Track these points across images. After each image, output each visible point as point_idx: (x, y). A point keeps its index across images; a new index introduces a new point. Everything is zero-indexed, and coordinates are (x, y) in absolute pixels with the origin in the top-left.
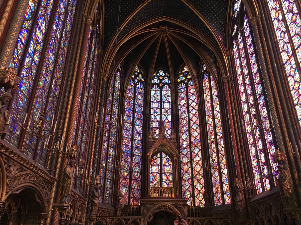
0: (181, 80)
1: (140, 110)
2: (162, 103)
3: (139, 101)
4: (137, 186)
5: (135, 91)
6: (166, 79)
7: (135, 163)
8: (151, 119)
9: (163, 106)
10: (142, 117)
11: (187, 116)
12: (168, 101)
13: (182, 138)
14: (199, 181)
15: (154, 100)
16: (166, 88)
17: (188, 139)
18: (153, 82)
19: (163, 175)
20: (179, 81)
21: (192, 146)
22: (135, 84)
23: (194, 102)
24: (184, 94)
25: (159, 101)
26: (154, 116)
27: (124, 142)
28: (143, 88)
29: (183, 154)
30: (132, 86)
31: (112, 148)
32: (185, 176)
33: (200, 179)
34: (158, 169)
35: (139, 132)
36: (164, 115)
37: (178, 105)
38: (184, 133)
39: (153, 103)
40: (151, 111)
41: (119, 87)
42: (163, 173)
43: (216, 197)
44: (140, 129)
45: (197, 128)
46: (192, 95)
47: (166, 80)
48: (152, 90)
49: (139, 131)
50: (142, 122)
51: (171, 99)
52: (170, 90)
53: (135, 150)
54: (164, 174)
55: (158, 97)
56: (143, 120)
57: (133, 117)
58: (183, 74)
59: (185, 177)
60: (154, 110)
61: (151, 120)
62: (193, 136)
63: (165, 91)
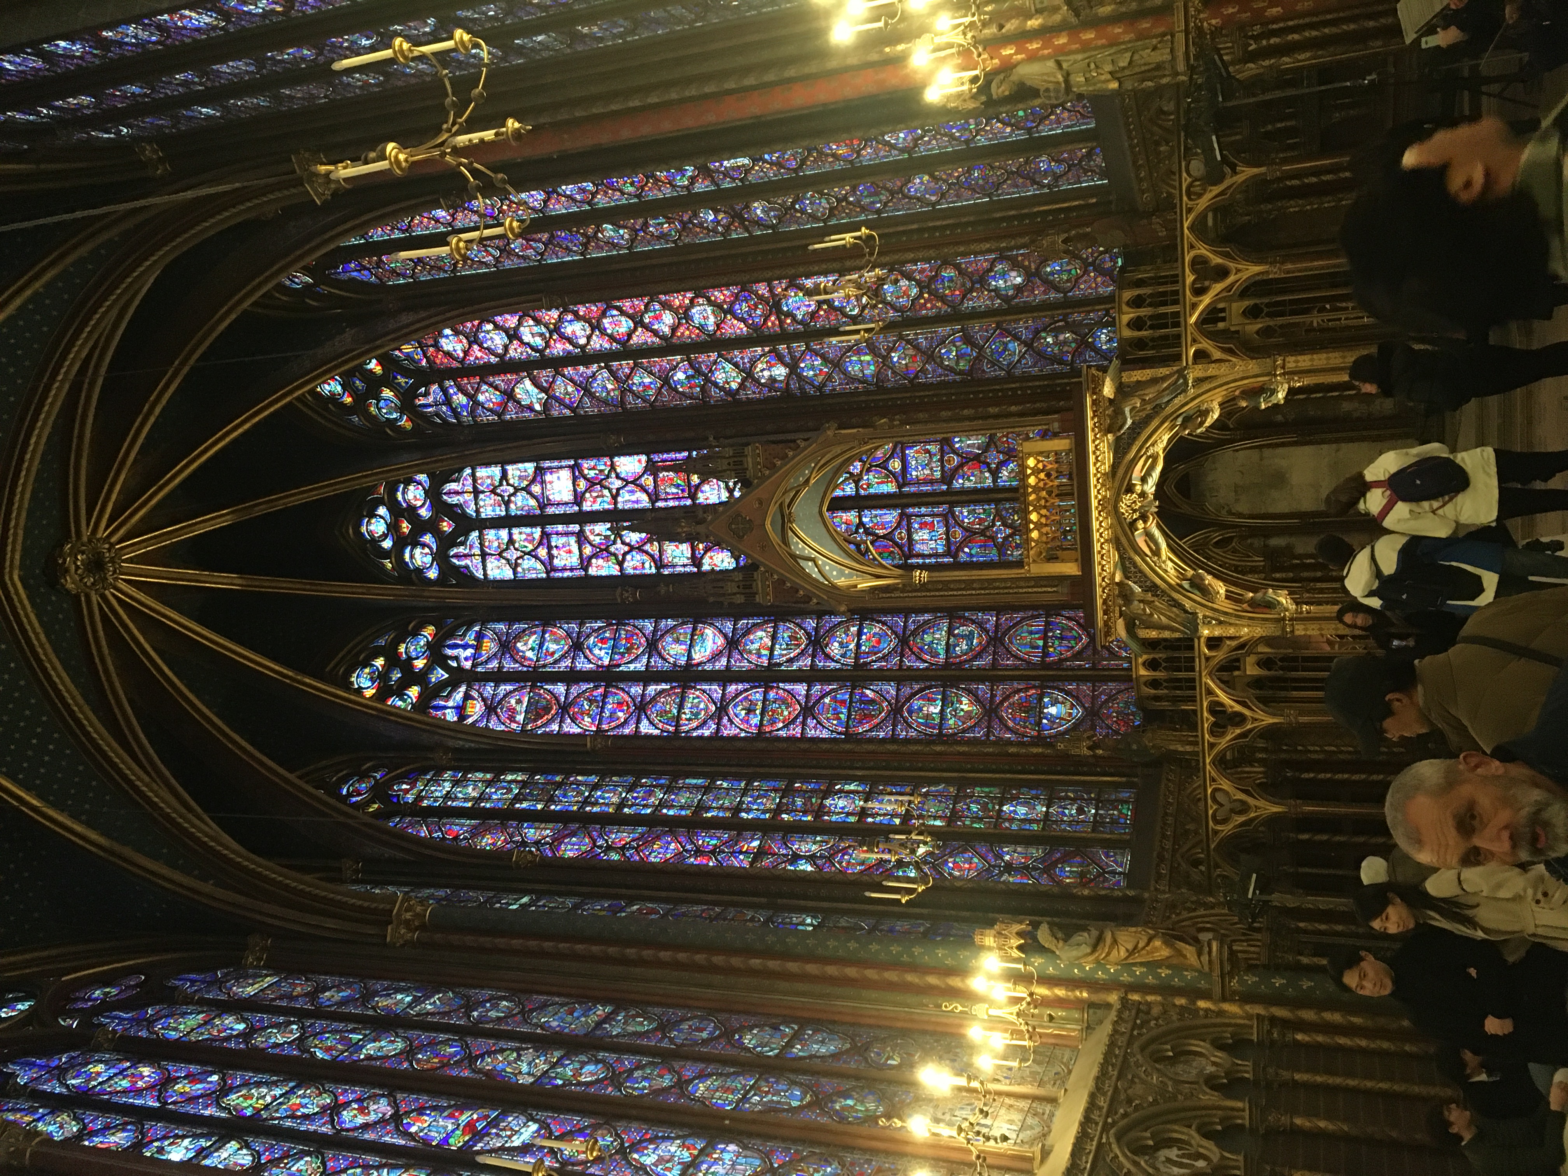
0: (402, 410)
1: (604, 641)
2: (550, 510)
3: (553, 647)
4: (1031, 633)
5: (499, 677)
6: (410, 496)
7: (902, 655)
8: (647, 571)
9: (566, 504)
10: (640, 623)
11: (607, 367)
12: (533, 481)
13: (734, 386)
14: (973, 283)
15: (536, 557)
16: (457, 493)
17: (736, 352)
18: (433, 574)
19: (958, 483)
20: (405, 422)
21: (777, 329)
22: (458, 677)
23: (516, 329)
24: (477, 390)
25: (539, 530)
26: (628, 557)
27: (786, 726)
28: (477, 628)
29: (829, 377)
30: (467, 697)
31: (828, 802)
32: (953, 364)
33: (961, 272)
34: (928, 519)
35: (725, 636)
36: (615, 497)
37: (549, 419)
38: (707, 380)
39: (557, 562)
40: (604, 573)
41: (480, 775)
42: (944, 487)
43: (1057, 178)
44: (709, 632)
45: (666, 306)
46: (481, 345)
47: (414, 495)
48: (480, 575)
49: (720, 641)
50: (670, 622)
51: (523, 462)
52: (468, 471)
53: (828, 657)
54: (950, 484)
55: (516, 537)
56: (658, 617)
57: (647, 677)
58: (361, 399)
59: (957, 363)
60: (595, 556)
61: (654, 571)
62: (718, 326)
63: (476, 498)
